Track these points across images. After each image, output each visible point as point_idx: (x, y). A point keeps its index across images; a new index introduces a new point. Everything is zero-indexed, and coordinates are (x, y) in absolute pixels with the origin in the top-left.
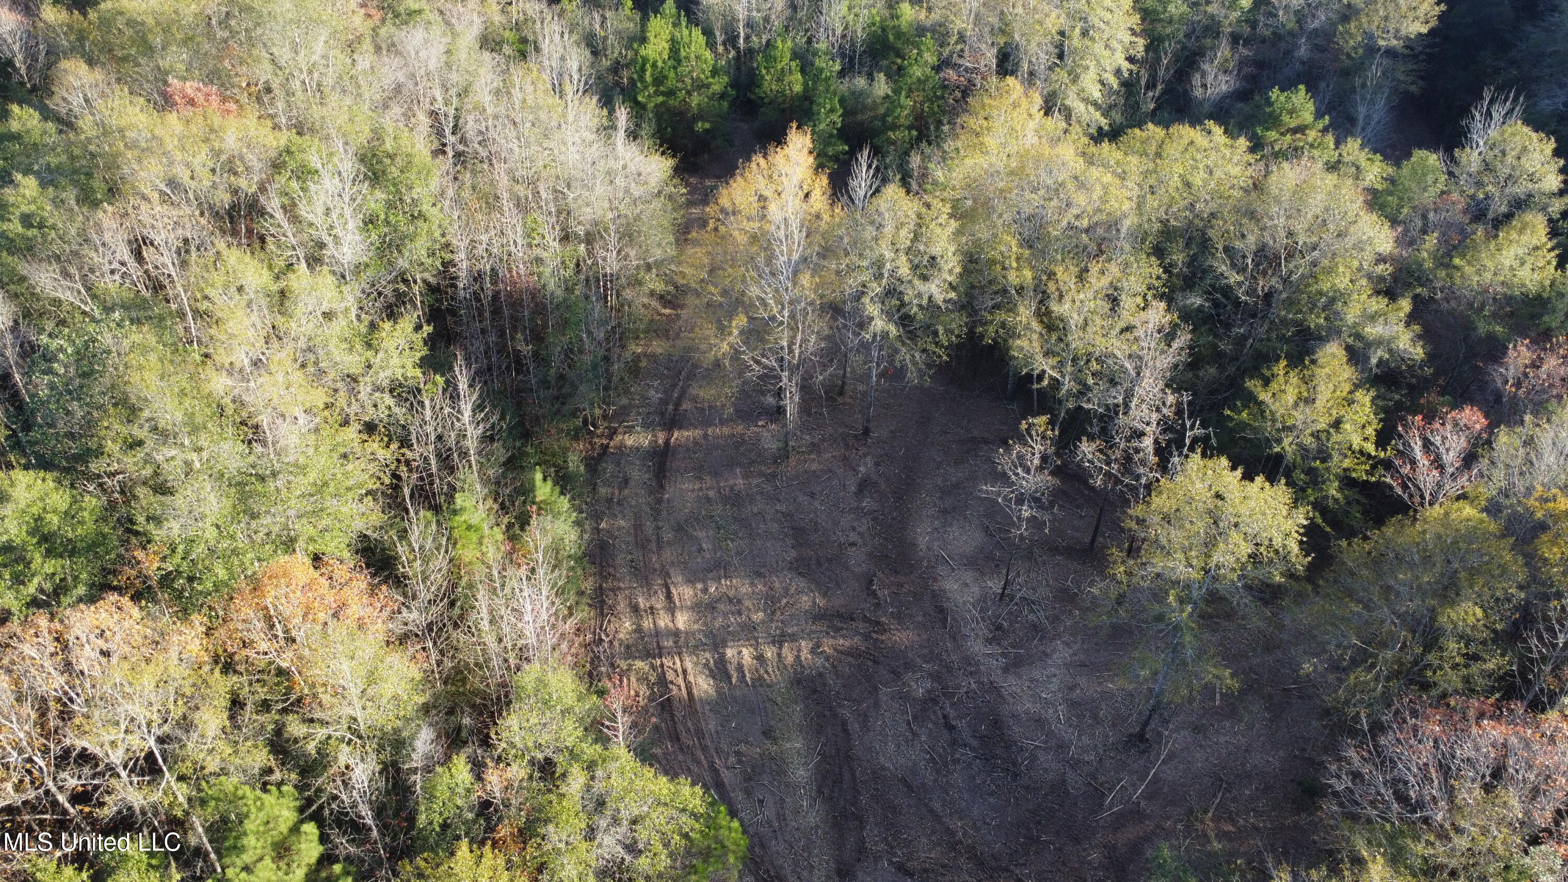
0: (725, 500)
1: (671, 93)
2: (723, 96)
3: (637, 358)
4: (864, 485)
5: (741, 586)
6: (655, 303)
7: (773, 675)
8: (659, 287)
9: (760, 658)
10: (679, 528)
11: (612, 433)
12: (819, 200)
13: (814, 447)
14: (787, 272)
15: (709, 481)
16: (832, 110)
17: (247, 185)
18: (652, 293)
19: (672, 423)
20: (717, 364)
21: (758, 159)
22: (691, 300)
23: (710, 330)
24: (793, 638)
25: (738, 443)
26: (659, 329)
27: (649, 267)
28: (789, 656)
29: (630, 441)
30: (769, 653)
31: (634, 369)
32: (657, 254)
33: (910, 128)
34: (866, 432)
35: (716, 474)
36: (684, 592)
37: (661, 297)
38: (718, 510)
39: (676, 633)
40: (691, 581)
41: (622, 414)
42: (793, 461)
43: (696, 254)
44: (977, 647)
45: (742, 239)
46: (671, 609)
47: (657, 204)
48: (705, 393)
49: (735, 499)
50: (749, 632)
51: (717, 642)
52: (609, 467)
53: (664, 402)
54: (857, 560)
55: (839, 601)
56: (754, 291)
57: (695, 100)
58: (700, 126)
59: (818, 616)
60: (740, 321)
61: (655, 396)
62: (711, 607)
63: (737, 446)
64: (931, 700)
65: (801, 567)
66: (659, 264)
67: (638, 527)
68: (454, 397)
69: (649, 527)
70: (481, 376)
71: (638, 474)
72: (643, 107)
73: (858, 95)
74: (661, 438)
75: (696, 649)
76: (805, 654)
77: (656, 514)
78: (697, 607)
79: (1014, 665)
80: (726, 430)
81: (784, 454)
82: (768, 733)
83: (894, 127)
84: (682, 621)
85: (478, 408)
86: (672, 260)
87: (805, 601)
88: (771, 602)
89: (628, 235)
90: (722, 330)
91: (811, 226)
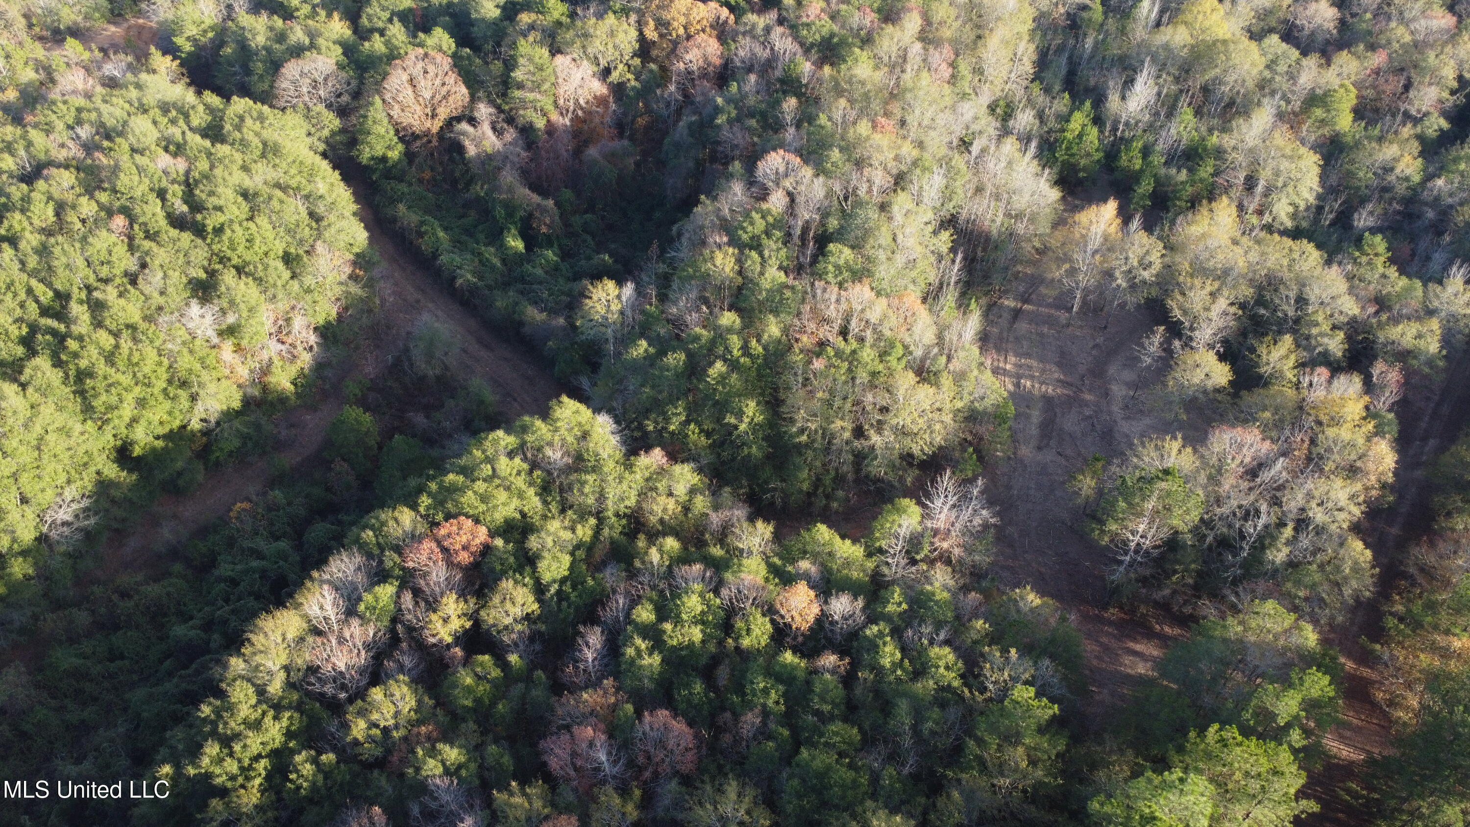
0: (1038, 334)
1: (1073, 155)
2: (1098, 161)
3: (1019, 272)
4: (1096, 346)
5: (1034, 363)
6: (1033, 251)
7: (1036, 392)
8: (1038, 245)
9: (1033, 386)
10: (1017, 338)
11: (1000, 298)
12: (1113, 229)
13: (1081, 327)
14: (1089, 252)
15: (1034, 326)
16: (1149, 184)
17: (904, 168)
18: (1034, 247)
19: (1026, 301)
20: (1053, 280)
21: (1094, 207)
22: (1050, 254)
23: (1054, 267)
24: (1047, 384)
25: (1050, 316)
26: (1034, 263)
27: (1036, 235)
28: (1044, 388)
29: (1006, 303)
30: (1037, 386)
31: (1016, 276)
32: (1041, 231)
33: (1187, 202)
34: (1105, 327)
35: (1037, 324)
36: (1012, 359)
37: (1037, 250)
38: (1033, 337)
39: (1005, 370)
40: (1016, 356)
41: (1006, 292)
42: (1070, 329)
43: (1059, 234)
44: (1115, 409)
45: (1077, 235)
46: (1006, 362)
47: (1048, 210)
48: (1043, 290)
49: (1041, 335)
50: (1032, 378)
51: (1019, 377)
52: (995, 310)
53: (1025, 292)
54: (1082, 369)
55: (1069, 379)
56: (1075, 256)
57: (1083, 162)
58: (1081, 174)
59: (1059, 381)
60: (1067, 266)
61: (1021, 289)
62: (1021, 366)
63: (1049, 317)
64: (1090, 417)
65: (1060, 365)
66: (1041, 235)
67: (1001, 333)
68: (953, 261)
69: (1005, 334)
70: (965, 259)
71: (1006, 315)
72: (1057, 159)
73: (1168, 177)
74: (1019, 305)
75: (1010, 376)
76: (1050, 391)
77: (1010, 329)
78: (1015, 365)
79: (1127, 418)
80: (1047, 310)
81: (1068, 325)
82: (1028, 407)
83: (1179, 199)
84: (1008, 367)
85: (959, 270)
86: (1046, 235)
87: (1056, 375)
88: (1043, 371)
89: (1032, 220)
90: (1059, 267)
91: (1106, 238)
